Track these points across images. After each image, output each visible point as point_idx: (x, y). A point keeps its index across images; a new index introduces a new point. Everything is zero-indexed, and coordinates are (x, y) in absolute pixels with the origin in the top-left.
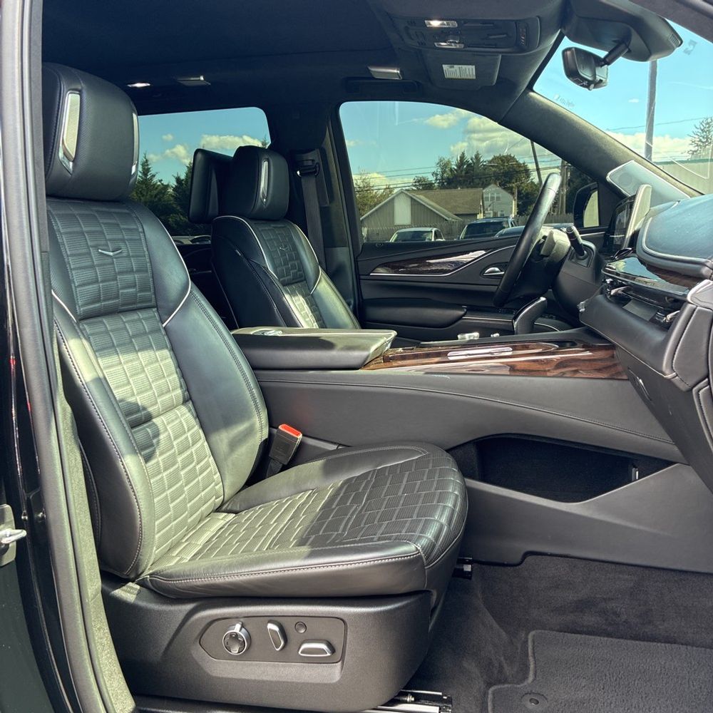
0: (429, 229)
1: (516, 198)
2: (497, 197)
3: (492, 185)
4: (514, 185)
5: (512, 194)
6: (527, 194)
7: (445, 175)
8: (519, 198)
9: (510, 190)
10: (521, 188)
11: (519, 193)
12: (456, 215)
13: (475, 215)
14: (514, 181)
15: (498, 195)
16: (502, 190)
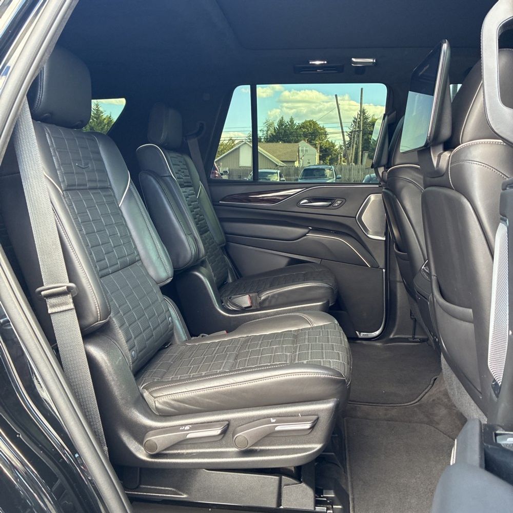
0: (275, 171)
1: (318, 151)
2: (306, 150)
3: (303, 141)
4: (317, 142)
5: (316, 148)
6: (326, 148)
7: (269, 132)
8: (321, 151)
9: (315, 146)
10: (322, 144)
11: (321, 147)
12: (282, 161)
13: (294, 162)
14: (317, 138)
15: (306, 149)
16: (310, 146)
